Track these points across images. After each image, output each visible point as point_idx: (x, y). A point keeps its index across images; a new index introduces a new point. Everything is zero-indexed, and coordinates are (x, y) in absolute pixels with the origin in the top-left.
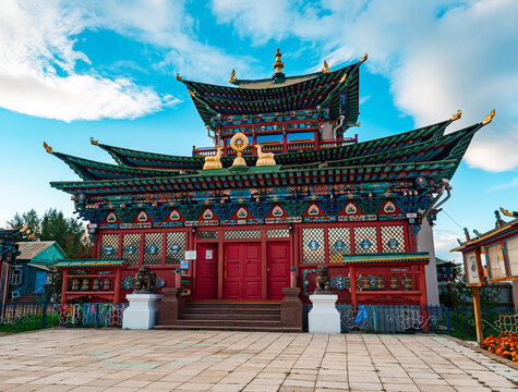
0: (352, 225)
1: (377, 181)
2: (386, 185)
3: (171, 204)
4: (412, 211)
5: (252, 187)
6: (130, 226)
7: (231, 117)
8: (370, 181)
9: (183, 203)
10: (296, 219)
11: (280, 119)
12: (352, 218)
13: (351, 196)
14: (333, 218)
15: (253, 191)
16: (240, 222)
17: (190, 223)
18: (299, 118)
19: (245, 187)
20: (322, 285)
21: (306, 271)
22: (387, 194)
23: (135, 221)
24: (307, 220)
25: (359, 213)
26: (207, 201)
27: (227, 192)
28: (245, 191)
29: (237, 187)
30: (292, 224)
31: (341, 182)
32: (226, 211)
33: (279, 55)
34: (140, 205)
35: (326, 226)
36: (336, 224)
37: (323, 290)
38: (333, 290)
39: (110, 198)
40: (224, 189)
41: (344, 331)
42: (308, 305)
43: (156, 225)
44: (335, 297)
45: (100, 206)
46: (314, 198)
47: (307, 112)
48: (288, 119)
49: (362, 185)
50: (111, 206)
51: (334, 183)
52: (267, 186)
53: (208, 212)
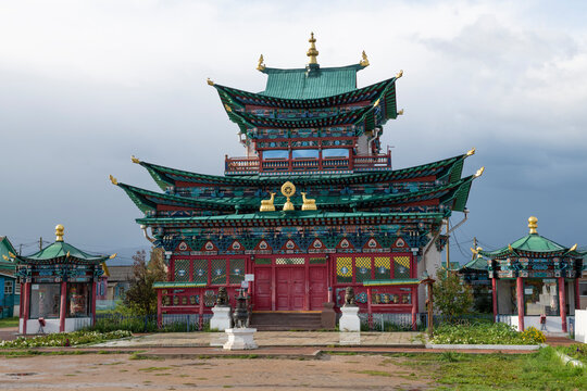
0: (373, 256)
1: (392, 223)
2: (398, 226)
3: (234, 237)
4: (416, 246)
5: (298, 225)
6: (200, 253)
7: (268, 131)
8: (386, 224)
9: (243, 236)
10: (332, 251)
11: (316, 135)
12: (373, 250)
13: (372, 234)
14: (359, 250)
15: (299, 229)
16: (288, 252)
17: (248, 252)
18: (335, 135)
19: (292, 225)
20: (349, 301)
21: (338, 289)
22: (398, 234)
23: (203, 249)
24: (340, 251)
25: (378, 247)
26: (263, 235)
27: (279, 229)
28: (293, 228)
29: (287, 225)
30: (328, 254)
31: (365, 224)
32: (278, 243)
33: (313, 41)
34: (208, 237)
35: (354, 256)
36: (362, 255)
37: (349, 304)
38: (357, 304)
39: (183, 231)
40: (277, 226)
41: (362, 330)
42: (339, 313)
43: (221, 252)
44: (357, 309)
45: (174, 237)
46: (345, 235)
47: (342, 129)
48: (324, 135)
49: (380, 227)
50: (183, 238)
51: (360, 224)
52: (309, 225)
53: (263, 243)
